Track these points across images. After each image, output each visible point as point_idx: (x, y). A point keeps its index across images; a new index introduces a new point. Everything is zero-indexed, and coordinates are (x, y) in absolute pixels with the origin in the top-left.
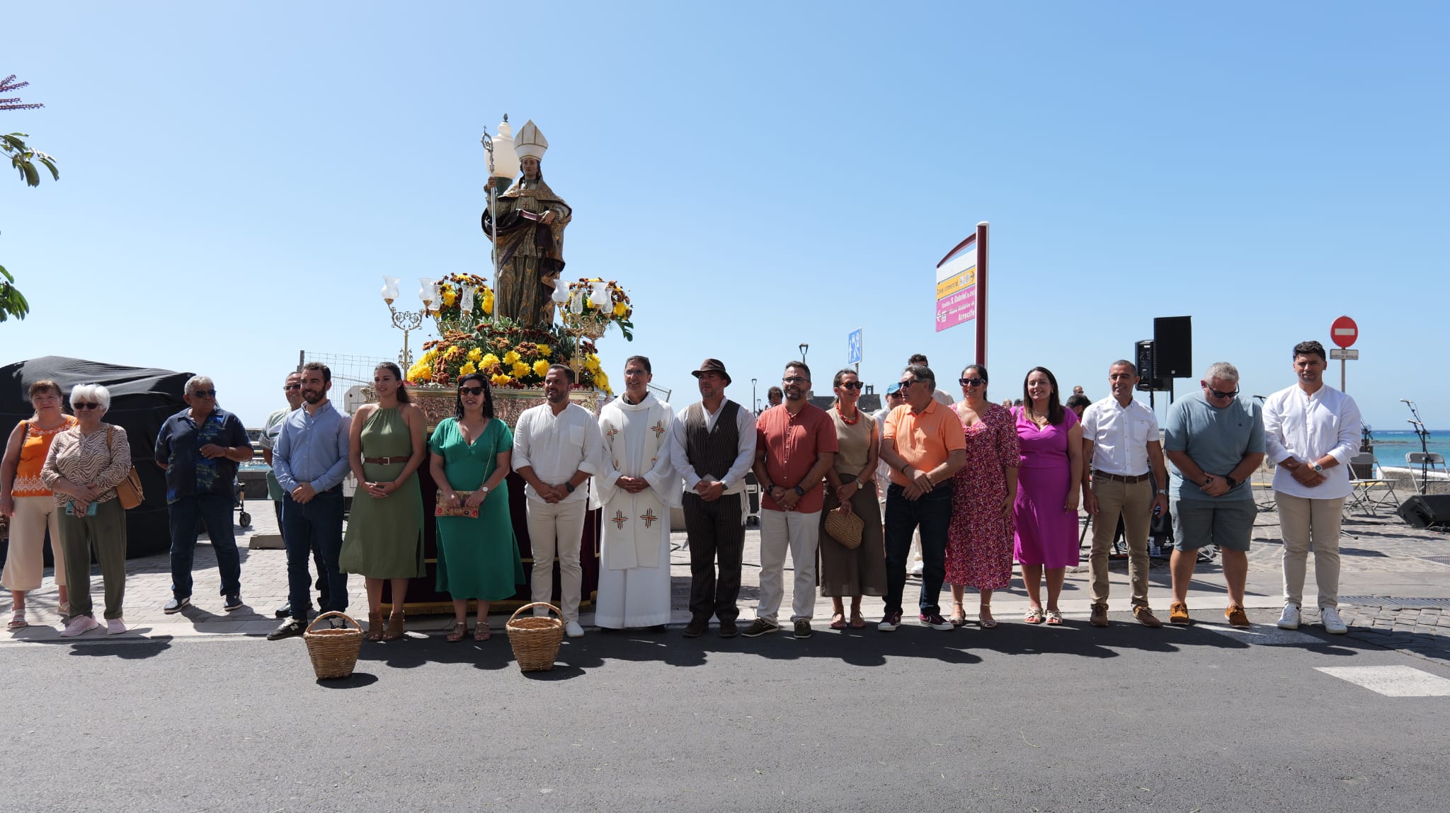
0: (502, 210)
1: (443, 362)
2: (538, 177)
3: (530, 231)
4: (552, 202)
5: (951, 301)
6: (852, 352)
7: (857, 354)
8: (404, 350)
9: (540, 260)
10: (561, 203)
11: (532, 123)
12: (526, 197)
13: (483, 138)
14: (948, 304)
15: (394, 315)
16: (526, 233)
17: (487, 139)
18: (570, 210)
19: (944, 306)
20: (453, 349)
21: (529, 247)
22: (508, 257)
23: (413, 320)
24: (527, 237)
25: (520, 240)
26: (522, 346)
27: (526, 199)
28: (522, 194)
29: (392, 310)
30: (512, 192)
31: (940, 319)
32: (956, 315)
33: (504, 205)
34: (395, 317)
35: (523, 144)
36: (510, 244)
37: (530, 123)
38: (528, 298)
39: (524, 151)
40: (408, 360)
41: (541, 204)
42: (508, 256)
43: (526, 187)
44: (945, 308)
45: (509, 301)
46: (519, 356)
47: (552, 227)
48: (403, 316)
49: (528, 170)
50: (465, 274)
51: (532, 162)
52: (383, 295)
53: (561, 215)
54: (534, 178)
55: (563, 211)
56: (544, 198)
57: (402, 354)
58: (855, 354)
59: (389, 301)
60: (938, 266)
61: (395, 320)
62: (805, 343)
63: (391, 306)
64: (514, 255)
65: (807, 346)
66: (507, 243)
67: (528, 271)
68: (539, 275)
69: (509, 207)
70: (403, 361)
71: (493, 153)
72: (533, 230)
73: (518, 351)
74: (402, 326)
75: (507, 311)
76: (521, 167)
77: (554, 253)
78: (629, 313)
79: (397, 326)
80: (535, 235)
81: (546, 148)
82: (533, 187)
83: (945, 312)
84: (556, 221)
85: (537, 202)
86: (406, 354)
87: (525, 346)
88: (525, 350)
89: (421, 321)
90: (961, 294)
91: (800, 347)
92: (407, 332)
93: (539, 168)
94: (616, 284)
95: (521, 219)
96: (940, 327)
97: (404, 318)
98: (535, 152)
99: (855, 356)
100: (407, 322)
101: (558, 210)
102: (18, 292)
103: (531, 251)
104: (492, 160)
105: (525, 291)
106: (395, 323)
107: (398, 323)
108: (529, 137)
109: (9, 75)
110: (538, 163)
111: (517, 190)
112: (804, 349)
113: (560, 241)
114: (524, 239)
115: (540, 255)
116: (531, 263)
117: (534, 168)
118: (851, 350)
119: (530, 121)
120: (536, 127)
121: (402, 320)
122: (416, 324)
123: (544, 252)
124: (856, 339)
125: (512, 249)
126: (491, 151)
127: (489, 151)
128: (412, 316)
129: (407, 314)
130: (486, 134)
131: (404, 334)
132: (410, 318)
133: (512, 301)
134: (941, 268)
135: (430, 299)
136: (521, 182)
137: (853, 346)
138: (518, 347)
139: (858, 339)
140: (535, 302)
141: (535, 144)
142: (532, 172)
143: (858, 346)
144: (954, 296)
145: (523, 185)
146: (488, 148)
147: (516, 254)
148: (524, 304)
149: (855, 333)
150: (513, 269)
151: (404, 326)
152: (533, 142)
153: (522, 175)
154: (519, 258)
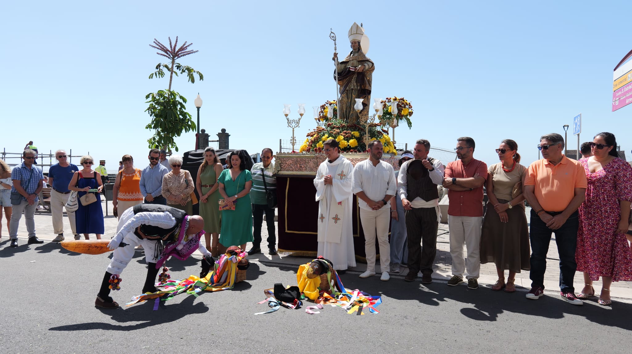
0: (342, 68)
1: (311, 142)
2: (359, 50)
3: (354, 77)
4: (364, 61)
5: (622, 91)
6: (576, 128)
9: (359, 90)
11: (356, 24)
12: (353, 60)
13: (330, 35)
14: (620, 93)
15: (288, 121)
16: (352, 77)
17: (332, 35)
18: (373, 64)
19: (617, 95)
21: (353, 85)
22: (345, 91)
23: (296, 123)
24: (353, 79)
25: (349, 82)
26: (344, 133)
27: (352, 62)
28: (351, 59)
29: (288, 119)
30: (347, 59)
31: (615, 103)
32: (625, 100)
33: (343, 66)
34: (289, 122)
35: (351, 35)
37: (355, 23)
39: (353, 37)
40: (294, 142)
42: (343, 90)
43: (353, 55)
44: (619, 96)
45: (344, 112)
48: (292, 121)
50: (334, 101)
51: (355, 43)
52: (284, 113)
56: (360, 59)
59: (286, 115)
60: (615, 70)
61: (289, 124)
62: (567, 125)
63: (287, 117)
64: (347, 89)
66: (344, 84)
67: (354, 96)
69: (345, 66)
70: (292, 142)
71: (336, 41)
72: (355, 76)
73: (342, 135)
75: (344, 116)
76: (351, 46)
77: (366, 86)
80: (356, 78)
82: (356, 55)
83: (618, 98)
85: (358, 62)
86: (293, 138)
87: (345, 133)
89: (299, 123)
90: (628, 86)
91: (564, 127)
92: (293, 129)
95: (349, 71)
96: (615, 108)
97: (293, 123)
98: (357, 38)
99: (577, 130)
100: (294, 124)
102: (193, 122)
103: (354, 86)
104: (335, 44)
105: (352, 106)
106: (289, 125)
107: (290, 125)
108: (354, 30)
109: (185, 42)
110: (359, 43)
111: (349, 57)
114: (351, 80)
115: (359, 88)
116: (355, 92)
117: (356, 46)
118: (575, 126)
119: (355, 22)
120: (357, 25)
121: (291, 123)
122: (297, 125)
123: (361, 86)
124: (577, 120)
125: (346, 87)
126: (335, 40)
127: (334, 40)
128: (295, 121)
129: (294, 121)
130: (332, 32)
131: (292, 130)
132: (295, 122)
133: (346, 111)
134: (617, 70)
135: (302, 113)
136: (351, 53)
137: (576, 124)
139: (579, 120)
141: (357, 34)
142: (356, 47)
143: (579, 124)
144: (624, 88)
145: (352, 55)
146: (333, 39)
148: (351, 112)
149: (577, 117)
150: (346, 96)
151: (292, 126)
152: (356, 33)
153: (351, 50)
154: (349, 90)
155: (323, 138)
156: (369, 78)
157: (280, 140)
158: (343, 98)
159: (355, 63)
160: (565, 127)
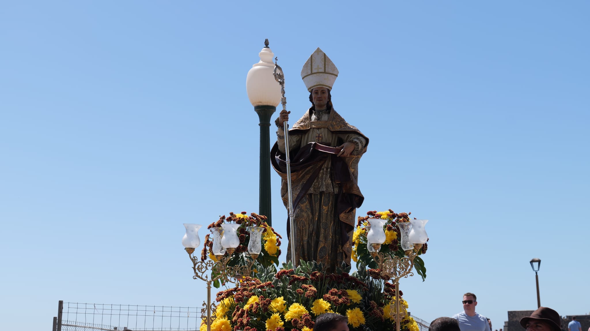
0: (296, 146)
1: (245, 315)
2: (329, 107)
3: (326, 166)
4: (346, 133)
8: (207, 303)
10: (356, 133)
11: (321, 51)
13: (275, 71)
15: (195, 265)
16: (320, 167)
17: (278, 72)
18: (367, 140)
20: (253, 300)
21: (325, 183)
24: (322, 171)
25: (315, 176)
26: (332, 294)
27: (318, 132)
28: (313, 126)
29: (194, 260)
30: (302, 124)
33: (295, 138)
34: (197, 267)
35: (312, 73)
36: (304, 181)
37: (318, 51)
38: (326, 238)
40: (212, 315)
41: (334, 135)
42: (302, 193)
43: (318, 119)
45: (305, 242)
46: (329, 305)
47: (348, 159)
48: (205, 265)
49: (320, 99)
51: (323, 92)
52: (183, 244)
53: (360, 146)
54: (325, 108)
55: (361, 142)
56: (338, 129)
57: (205, 307)
59: (190, 250)
61: (197, 271)
62: (537, 259)
63: (192, 255)
64: (309, 192)
65: (539, 261)
66: (301, 179)
67: (325, 208)
68: (336, 212)
70: (206, 315)
71: (285, 85)
72: (328, 164)
73: (326, 299)
74: (204, 277)
75: (303, 253)
76: (311, 97)
77: (351, 188)
78: (423, 249)
79: (199, 277)
80: (331, 169)
81: (337, 76)
82: (325, 117)
84: (353, 153)
85: (330, 134)
86: (209, 307)
87: (336, 294)
88: (336, 298)
91: (532, 262)
92: (209, 283)
93: (330, 96)
95: (315, 153)
97: (206, 267)
98: (325, 81)
101: (355, 140)
103: (327, 186)
104: (283, 92)
105: (322, 231)
106: (197, 274)
107: (200, 274)
108: (318, 65)
111: (307, 122)
114: (319, 173)
115: (336, 190)
116: (327, 200)
117: (325, 99)
119: (318, 49)
120: (325, 54)
121: (203, 270)
123: (340, 186)
125: (306, 187)
126: (282, 83)
127: (280, 83)
130: (277, 66)
131: (207, 286)
136: (311, 113)
138: (328, 295)
140: (332, 241)
141: (325, 72)
142: (322, 101)
145: (314, 117)
146: (280, 80)
147: (311, 190)
148: (321, 245)
150: (308, 207)
151: (207, 277)
152: (322, 70)
154: (314, 195)
155: (273, 304)
156: (353, 170)
158: (302, 211)
159: (325, 134)
160: (534, 264)
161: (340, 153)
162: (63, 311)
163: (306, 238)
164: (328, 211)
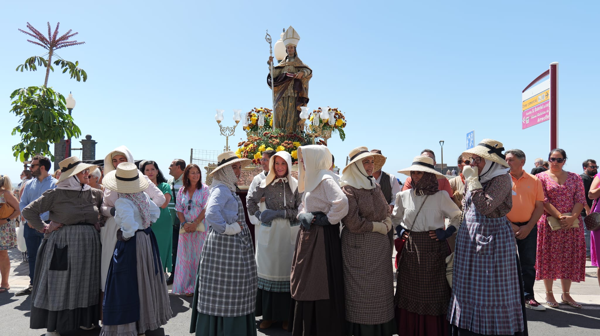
0: (277, 74)
1: (246, 152)
2: (295, 55)
3: (291, 83)
4: (302, 68)
5: (532, 111)
6: (469, 143)
7: (471, 144)
8: (226, 146)
9: (296, 98)
10: (306, 67)
12: (289, 66)
13: (266, 36)
14: (530, 113)
15: (221, 129)
16: (289, 84)
17: (268, 37)
18: (311, 71)
19: (527, 114)
20: (251, 145)
21: (290, 92)
22: (279, 98)
23: (230, 131)
25: (286, 88)
26: (285, 143)
27: (288, 67)
28: (287, 65)
29: (220, 126)
30: (282, 64)
31: (525, 122)
32: (536, 119)
33: (278, 71)
34: (222, 129)
35: (287, 39)
36: (281, 91)
37: (291, 27)
38: (290, 118)
39: (288, 42)
41: (296, 69)
42: (279, 97)
43: (289, 61)
44: (528, 116)
45: (280, 120)
46: (284, 148)
47: (302, 81)
48: (225, 129)
49: (290, 51)
50: (262, 108)
51: (292, 48)
52: (216, 119)
53: (306, 74)
54: (293, 55)
55: (307, 72)
56: (298, 65)
57: (225, 148)
58: (470, 144)
59: (219, 122)
60: (523, 92)
61: (222, 131)
62: (442, 140)
63: (220, 124)
64: (283, 96)
65: (443, 142)
66: (279, 90)
67: (290, 104)
68: (296, 106)
69: (281, 72)
71: (272, 44)
72: (292, 82)
73: (283, 145)
74: (225, 135)
75: (280, 125)
76: (286, 50)
77: (303, 94)
78: (344, 125)
79: (223, 134)
80: (294, 85)
81: (299, 40)
82: (292, 60)
83: (528, 117)
84: (304, 77)
85: (294, 68)
86: (227, 148)
87: (287, 143)
88: (287, 145)
89: (234, 131)
90: (539, 106)
91: (440, 142)
92: (227, 137)
93: (295, 50)
94: (338, 110)
95: (286, 77)
96: (525, 126)
97: (226, 130)
98: (293, 42)
99: (471, 145)
100: (228, 132)
101: (305, 71)
102: (77, 126)
103: (291, 93)
104: (271, 47)
105: (289, 114)
106: (222, 133)
107: (223, 133)
108: (290, 34)
110: (295, 48)
111: (284, 62)
112: (442, 143)
113: (307, 88)
114: (288, 87)
115: (296, 95)
116: (291, 100)
117: (293, 51)
118: (468, 142)
119: (291, 26)
120: (294, 29)
121: (225, 131)
122: (232, 133)
123: (298, 93)
124: (471, 136)
125: (282, 93)
126: (270, 43)
127: (269, 43)
128: (230, 129)
129: (228, 128)
130: (267, 34)
131: (226, 138)
133: (282, 120)
134: (525, 92)
135: (238, 120)
136: (286, 59)
137: (469, 140)
138: (283, 144)
139: (472, 136)
140: (294, 120)
142: (292, 53)
143: (472, 140)
144: (534, 108)
145: (287, 60)
146: (269, 41)
147: (284, 95)
148: (288, 121)
149: (470, 133)
150: (282, 103)
151: (226, 134)
152: (292, 37)
153: (287, 55)
154: (285, 97)
155: (260, 148)
156: (305, 86)
157: (192, 150)
158: (279, 105)
159: (292, 68)
161: (296, 77)
162: (193, 153)
163: (280, 118)
164: (292, 105)
